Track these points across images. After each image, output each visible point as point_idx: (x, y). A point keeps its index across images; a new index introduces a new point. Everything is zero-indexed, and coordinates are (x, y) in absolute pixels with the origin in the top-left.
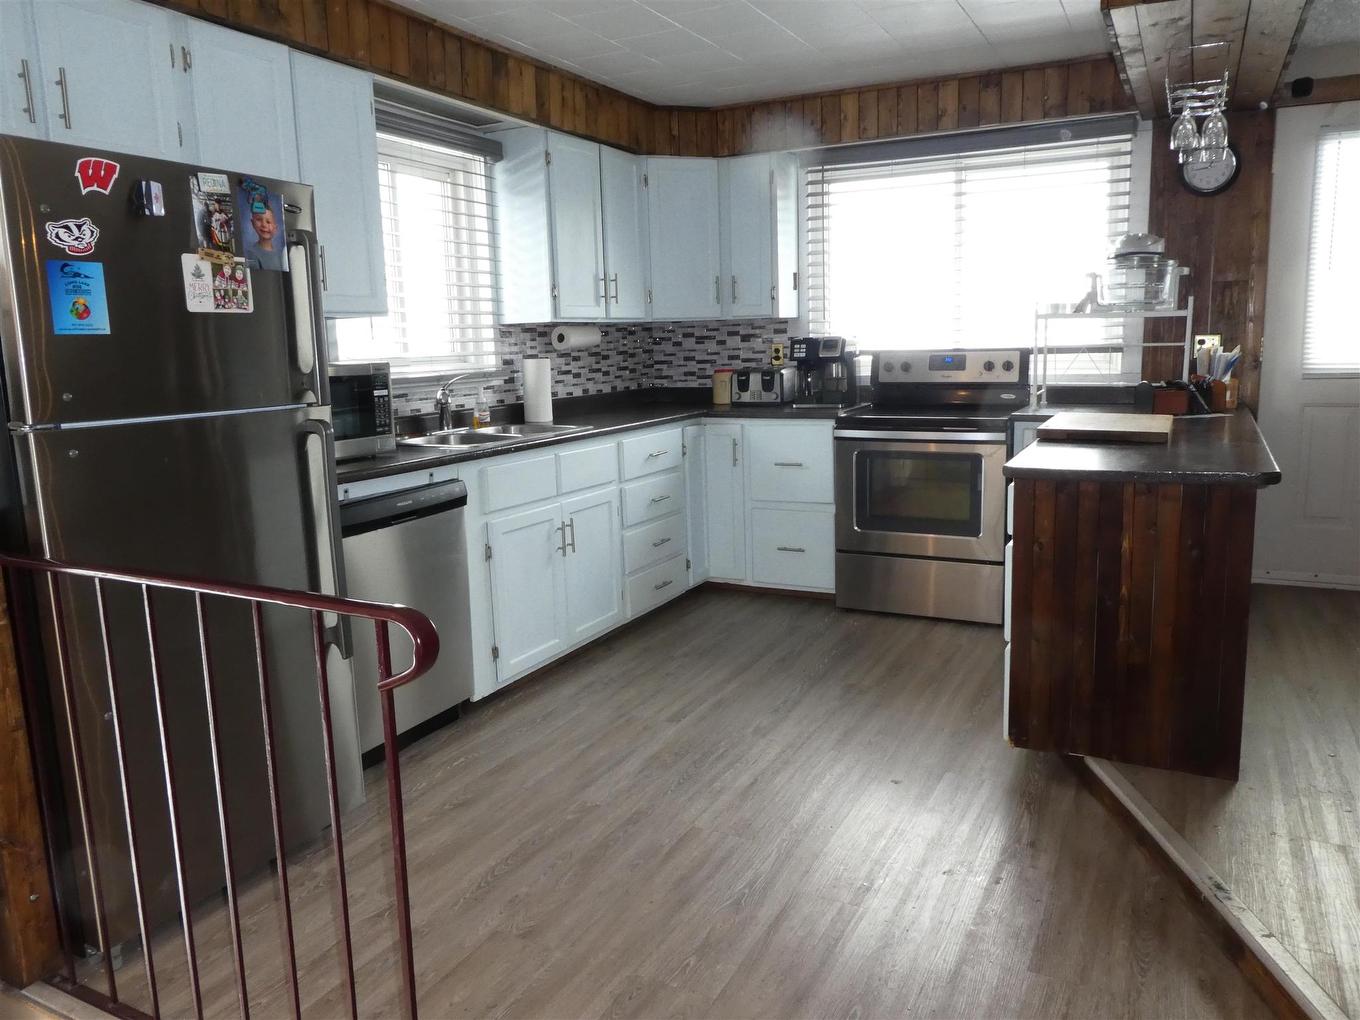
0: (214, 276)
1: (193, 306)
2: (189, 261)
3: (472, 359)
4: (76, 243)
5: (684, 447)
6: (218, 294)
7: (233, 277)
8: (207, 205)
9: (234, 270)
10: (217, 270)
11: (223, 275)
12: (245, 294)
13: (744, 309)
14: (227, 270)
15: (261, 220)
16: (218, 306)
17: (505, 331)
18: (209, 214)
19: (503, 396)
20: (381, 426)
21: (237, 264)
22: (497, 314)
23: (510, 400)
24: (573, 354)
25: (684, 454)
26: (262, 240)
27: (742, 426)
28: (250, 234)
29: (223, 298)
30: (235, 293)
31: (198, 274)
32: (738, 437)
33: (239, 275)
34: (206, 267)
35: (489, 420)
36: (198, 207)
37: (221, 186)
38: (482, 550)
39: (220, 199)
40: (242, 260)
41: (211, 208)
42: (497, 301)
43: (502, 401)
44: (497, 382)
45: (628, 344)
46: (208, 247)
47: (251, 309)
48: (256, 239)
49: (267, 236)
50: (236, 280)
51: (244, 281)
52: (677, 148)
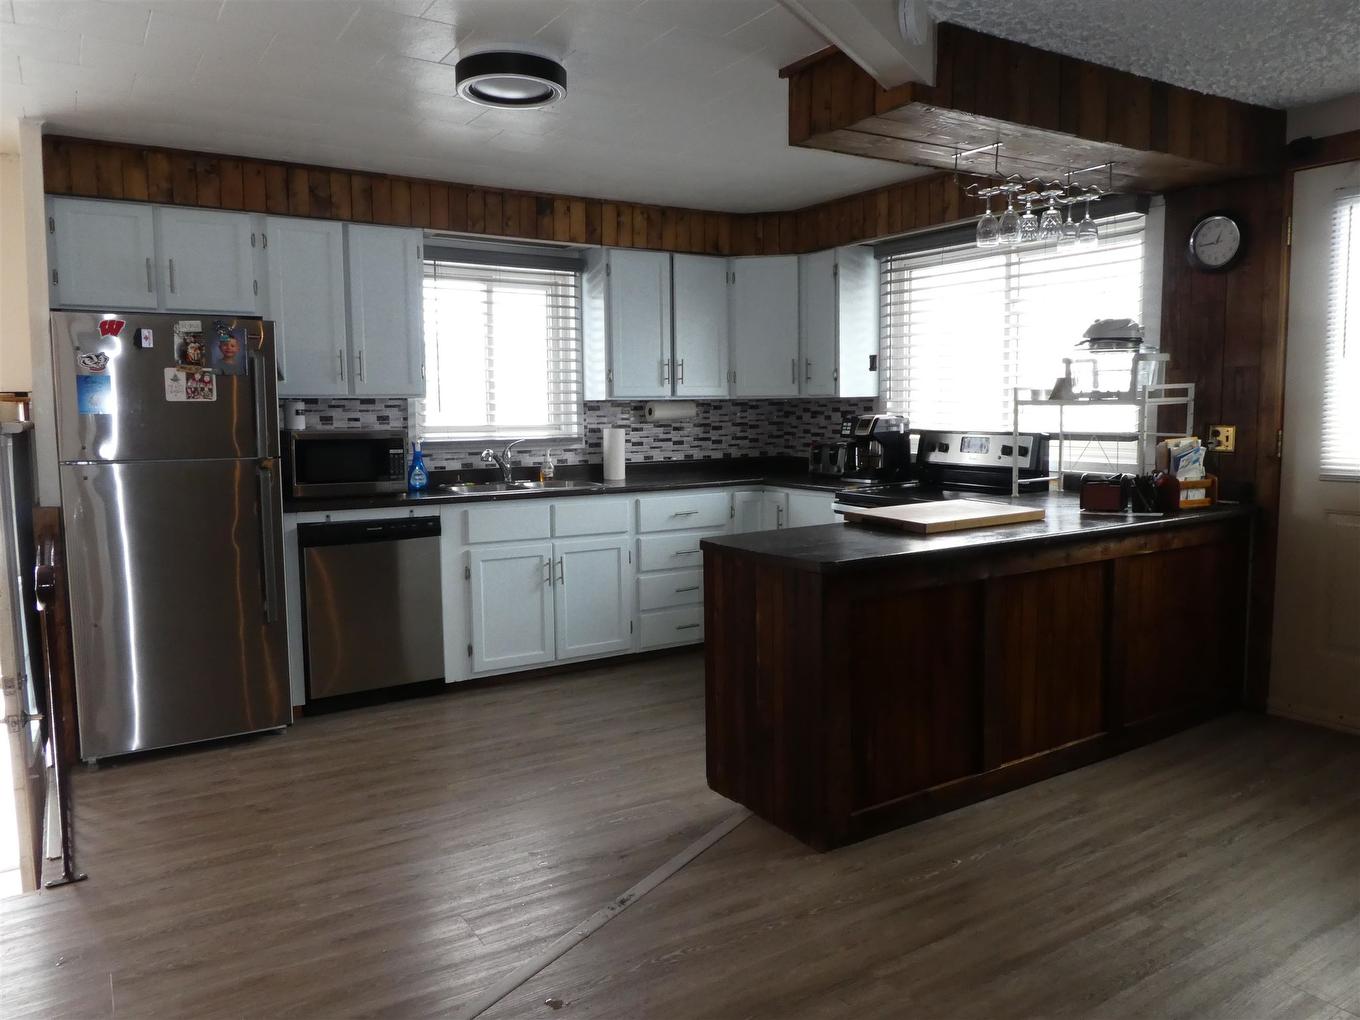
0: (187, 380)
1: (170, 397)
2: (169, 373)
3: (563, 427)
4: (95, 366)
5: (732, 509)
6: (189, 391)
7: (202, 380)
8: (185, 340)
9: (203, 376)
10: (190, 376)
11: (194, 379)
12: (211, 390)
13: (814, 390)
14: (198, 376)
15: (227, 345)
16: (189, 398)
17: (589, 407)
18: (186, 344)
19: (587, 457)
20: (394, 474)
21: (205, 372)
22: (581, 392)
23: (593, 460)
24: (674, 425)
25: (732, 516)
26: (226, 357)
27: (787, 495)
28: (217, 353)
29: (193, 392)
30: (203, 389)
31: (175, 379)
32: (783, 506)
33: (207, 379)
34: (182, 376)
35: (552, 475)
36: (177, 341)
37: (196, 326)
38: (460, 571)
39: (196, 336)
40: (210, 370)
41: (188, 341)
42: (581, 382)
43: (586, 461)
44: (582, 445)
45: (751, 416)
46: (182, 363)
47: (214, 398)
48: (222, 356)
49: (230, 354)
50: (204, 382)
51: (210, 382)
52: (762, 249)
